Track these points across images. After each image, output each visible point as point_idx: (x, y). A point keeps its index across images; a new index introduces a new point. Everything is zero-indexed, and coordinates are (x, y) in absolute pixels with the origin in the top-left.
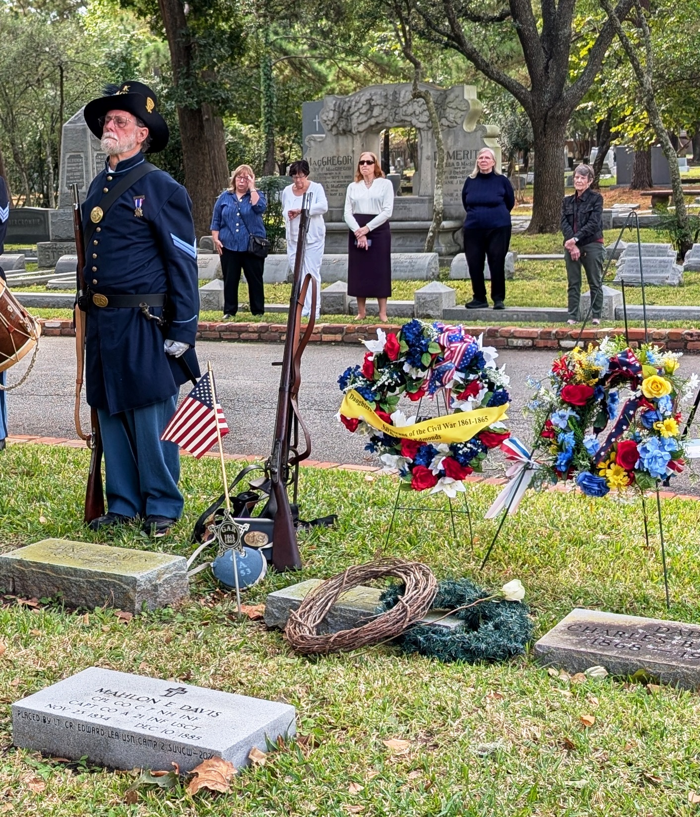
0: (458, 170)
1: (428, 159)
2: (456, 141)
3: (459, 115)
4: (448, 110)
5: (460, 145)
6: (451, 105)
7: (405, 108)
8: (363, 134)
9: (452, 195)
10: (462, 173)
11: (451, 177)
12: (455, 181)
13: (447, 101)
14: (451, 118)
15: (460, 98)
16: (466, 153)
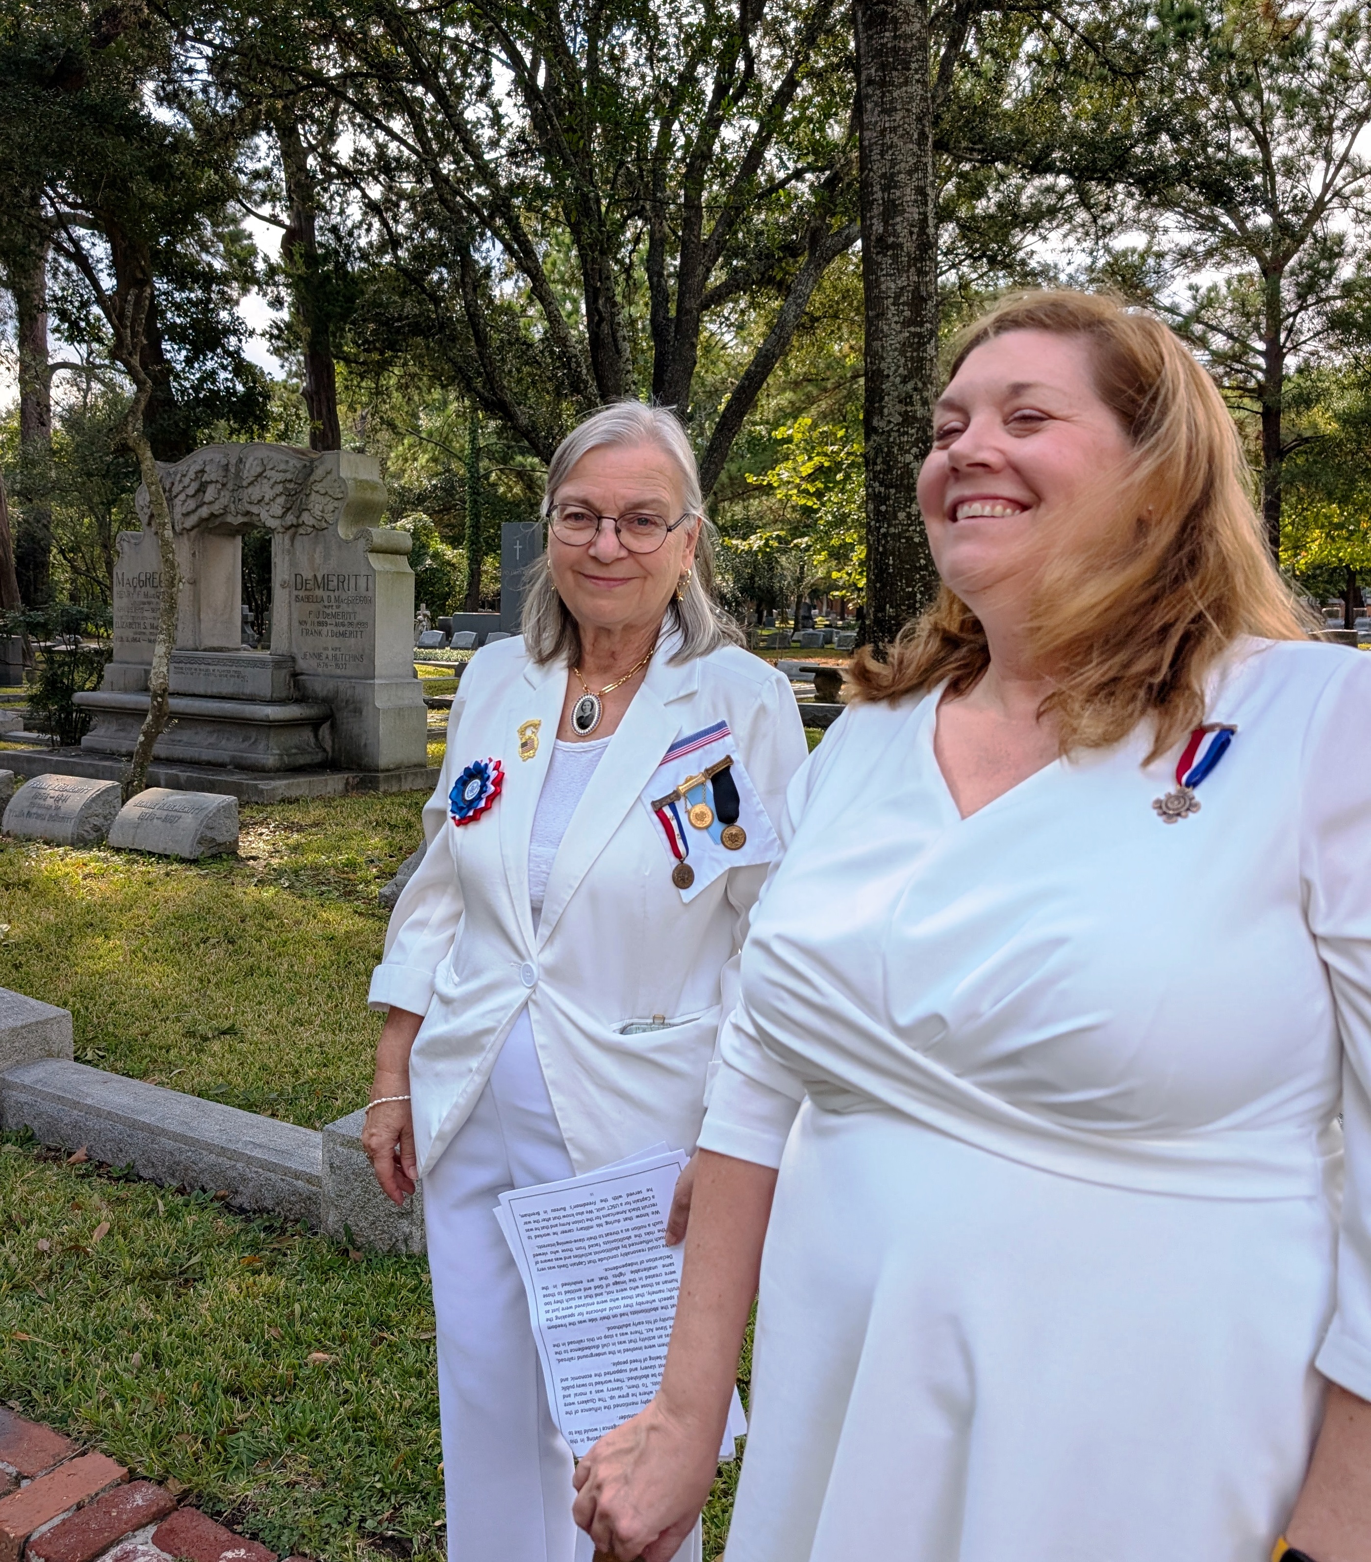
0: (328, 611)
1: (283, 586)
2: (327, 557)
3: (330, 507)
4: (314, 496)
5: (333, 565)
6: (318, 487)
7: (250, 490)
8: (193, 533)
9: (319, 656)
10: (335, 616)
11: (319, 623)
12: (324, 629)
13: (312, 479)
14: (318, 513)
15: (333, 476)
16: (342, 580)
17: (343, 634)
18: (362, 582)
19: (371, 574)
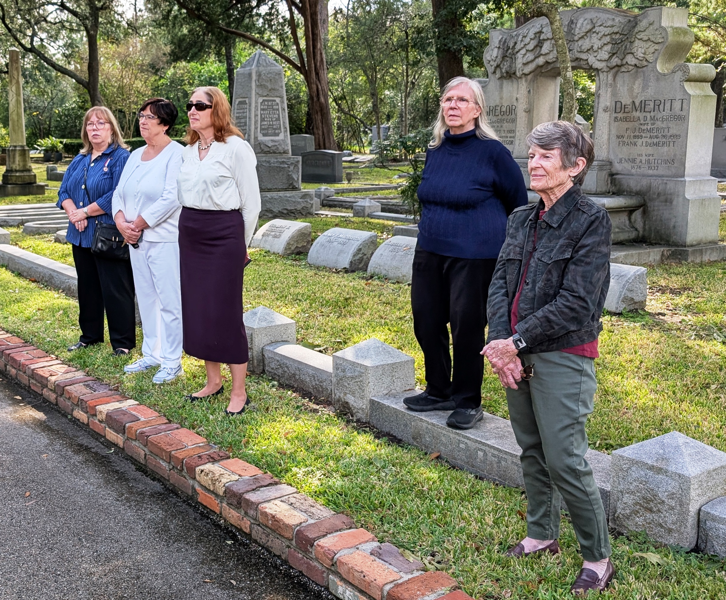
0: (645, 127)
1: (605, 111)
2: (645, 87)
3: (652, 50)
4: (637, 43)
5: (650, 93)
6: (641, 36)
7: (580, 43)
8: (529, 77)
9: (634, 160)
10: (650, 131)
11: (635, 137)
12: (639, 141)
13: (636, 30)
14: (640, 55)
15: (656, 26)
16: (658, 104)
17: (657, 144)
18: (677, 105)
19: (686, 98)
